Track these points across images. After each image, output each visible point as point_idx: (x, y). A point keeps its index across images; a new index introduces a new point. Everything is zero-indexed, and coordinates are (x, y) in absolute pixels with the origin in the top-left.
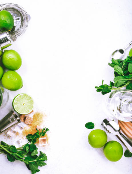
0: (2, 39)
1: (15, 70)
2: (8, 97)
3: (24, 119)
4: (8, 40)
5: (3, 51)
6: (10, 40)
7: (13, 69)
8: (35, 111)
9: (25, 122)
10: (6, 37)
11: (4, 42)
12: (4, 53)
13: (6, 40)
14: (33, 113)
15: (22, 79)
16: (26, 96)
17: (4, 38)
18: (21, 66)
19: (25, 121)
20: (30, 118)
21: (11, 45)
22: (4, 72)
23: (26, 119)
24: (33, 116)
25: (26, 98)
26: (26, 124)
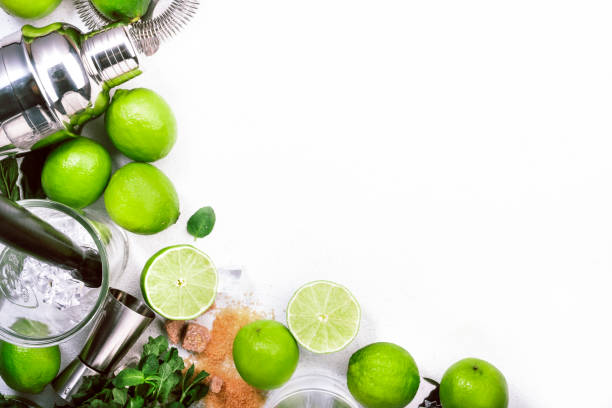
0: (110, 53)
1: (153, 161)
2: (127, 253)
3: (178, 335)
4: (127, 56)
5: (112, 92)
6: (135, 59)
7: (143, 159)
8: (221, 305)
9: (183, 343)
10: (122, 48)
11: (114, 63)
12: (113, 99)
13: (122, 55)
14: (214, 311)
15: (176, 195)
16: (190, 256)
17: (116, 50)
18: (175, 148)
19: (186, 342)
20: (204, 330)
21: (140, 73)
22: (114, 167)
23: (189, 333)
24: (214, 324)
25: (191, 262)
26: (188, 351)
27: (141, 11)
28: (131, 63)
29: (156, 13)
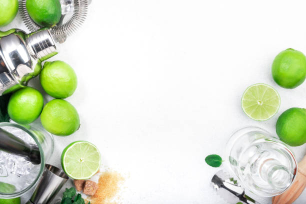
0: (41, 44)
1: (65, 98)
2: (53, 145)
3: (81, 187)
4: (50, 45)
5: (43, 64)
6: (54, 46)
7: (59, 98)
8: (102, 170)
9: (83, 191)
10: (47, 41)
11: (43, 49)
12: (44, 67)
13: (47, 44)
14: (99, 174)
15: (78, 115)
16: (87, 146)
17: (44, 42)
18: (76, 91)
19: (85, 190)
20: (94, 184)
21: (57, 53)
22: (45, 102)
23: (86, 185)
24: (99, 181)
25: (86, 149)
26: (87, 195)
27: (56, 21)
28: (52, 48)
29: (64, 22)
